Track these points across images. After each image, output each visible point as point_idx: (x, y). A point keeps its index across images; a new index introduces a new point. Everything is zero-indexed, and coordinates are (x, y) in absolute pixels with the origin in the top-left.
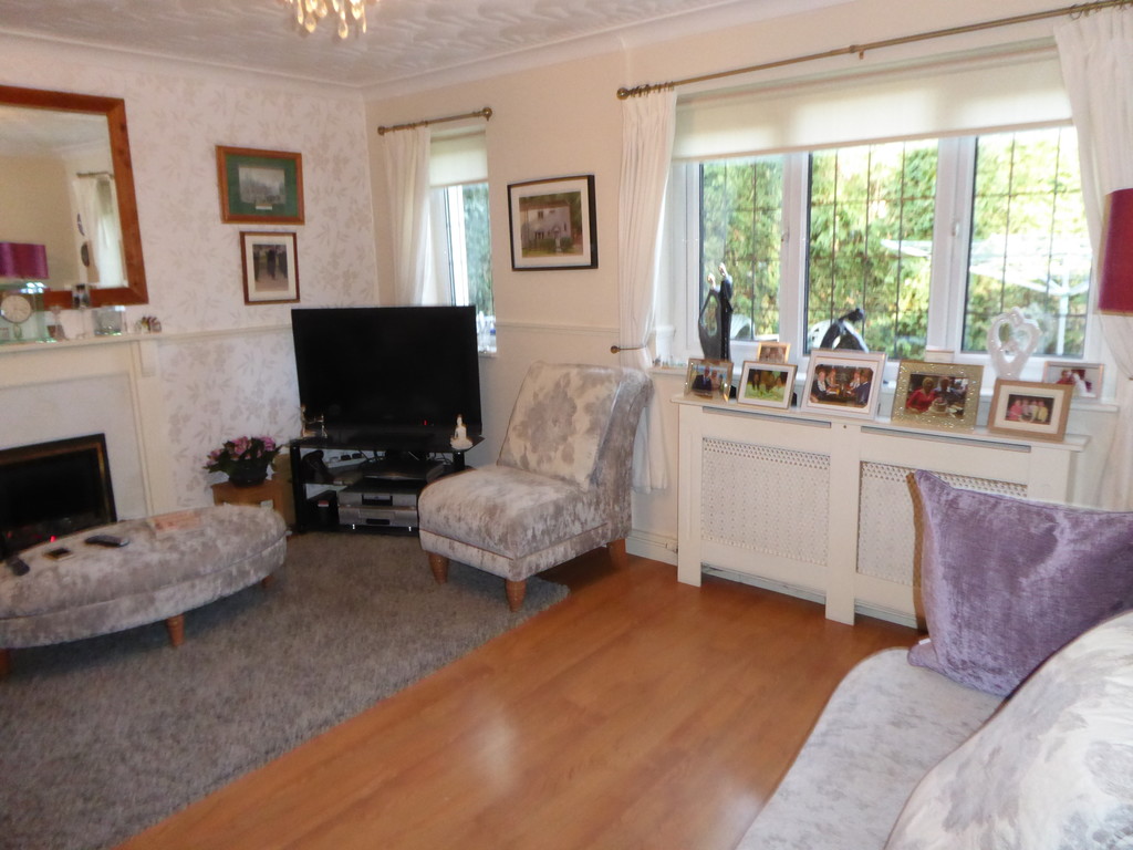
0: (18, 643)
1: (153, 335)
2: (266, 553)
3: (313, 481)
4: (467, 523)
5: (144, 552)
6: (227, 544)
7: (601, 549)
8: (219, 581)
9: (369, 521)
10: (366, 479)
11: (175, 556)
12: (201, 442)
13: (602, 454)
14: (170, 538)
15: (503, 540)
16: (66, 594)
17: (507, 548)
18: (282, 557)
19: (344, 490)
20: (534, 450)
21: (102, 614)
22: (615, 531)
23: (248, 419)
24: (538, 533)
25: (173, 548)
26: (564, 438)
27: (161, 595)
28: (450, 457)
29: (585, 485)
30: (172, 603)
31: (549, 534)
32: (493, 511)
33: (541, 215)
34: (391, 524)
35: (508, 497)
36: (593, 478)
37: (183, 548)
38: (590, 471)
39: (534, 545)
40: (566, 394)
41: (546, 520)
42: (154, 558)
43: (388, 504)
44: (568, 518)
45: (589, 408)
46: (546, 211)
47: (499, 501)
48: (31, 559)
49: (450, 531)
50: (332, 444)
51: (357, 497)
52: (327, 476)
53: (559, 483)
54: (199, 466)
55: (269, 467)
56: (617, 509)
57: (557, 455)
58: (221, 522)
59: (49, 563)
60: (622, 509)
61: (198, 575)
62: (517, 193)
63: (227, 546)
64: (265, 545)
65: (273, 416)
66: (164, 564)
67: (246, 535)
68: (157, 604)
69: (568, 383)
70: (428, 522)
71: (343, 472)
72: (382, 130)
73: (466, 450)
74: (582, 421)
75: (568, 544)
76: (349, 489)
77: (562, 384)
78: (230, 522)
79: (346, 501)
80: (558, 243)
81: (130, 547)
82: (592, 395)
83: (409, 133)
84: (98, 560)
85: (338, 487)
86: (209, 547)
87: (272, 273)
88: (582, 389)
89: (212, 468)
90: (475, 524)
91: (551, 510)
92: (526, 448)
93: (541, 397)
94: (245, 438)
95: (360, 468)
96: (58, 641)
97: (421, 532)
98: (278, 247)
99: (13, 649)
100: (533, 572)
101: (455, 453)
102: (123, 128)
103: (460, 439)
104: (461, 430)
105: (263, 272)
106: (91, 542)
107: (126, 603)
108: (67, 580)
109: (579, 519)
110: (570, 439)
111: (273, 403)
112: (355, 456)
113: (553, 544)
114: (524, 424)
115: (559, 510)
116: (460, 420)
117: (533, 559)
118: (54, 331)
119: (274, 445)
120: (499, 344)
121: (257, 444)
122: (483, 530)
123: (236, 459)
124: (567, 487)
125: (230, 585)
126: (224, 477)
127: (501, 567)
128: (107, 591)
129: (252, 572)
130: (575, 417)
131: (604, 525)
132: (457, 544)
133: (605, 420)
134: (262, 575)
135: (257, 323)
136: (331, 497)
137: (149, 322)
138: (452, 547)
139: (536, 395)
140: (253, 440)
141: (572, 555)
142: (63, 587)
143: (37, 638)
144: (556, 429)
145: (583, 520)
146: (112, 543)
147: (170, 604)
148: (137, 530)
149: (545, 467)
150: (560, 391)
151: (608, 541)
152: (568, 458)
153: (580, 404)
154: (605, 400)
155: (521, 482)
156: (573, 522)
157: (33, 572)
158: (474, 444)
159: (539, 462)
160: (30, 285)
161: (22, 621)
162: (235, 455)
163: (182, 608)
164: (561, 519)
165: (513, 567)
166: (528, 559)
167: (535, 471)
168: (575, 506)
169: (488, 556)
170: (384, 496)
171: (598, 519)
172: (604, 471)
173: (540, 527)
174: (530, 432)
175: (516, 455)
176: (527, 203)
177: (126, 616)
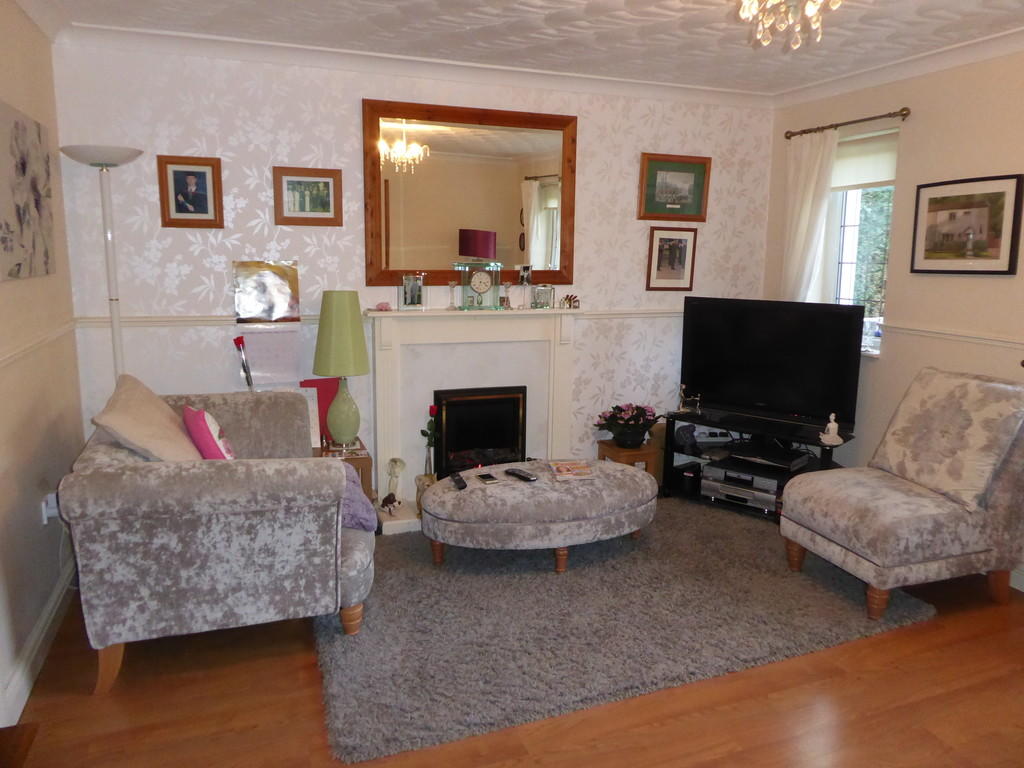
0: (451, 541)
1: (573, 311)
2: (639, 509)
3: (681, 451)
4: (834, 521)
5: (546, 490)
6: (610, 496)
7: (978, 576)
8: (600, 526)
9: (728, 496)
10: (731, 458)
11: (569, 497)
12: (595, 403)
13: (997, 475)
14: (566, 482)
15: (872, 544)
16: (489, 511)
17: (875, 553)
18: (652, 515)
19: (708, 464)
20: (915, 458)
21: (511, 534)
22: (1000, 560)
23: (635, 389)
24: (912, 546)
25: (568, 491)
26: (953, 452)
27: (555, 527)
28: (817, 451)
29: (973, 506)
30: (562, 536)
31: (923, 549)
32: (863, 513)
33: (952, 217)
34: (749, 504)
35: (881, 503)
36: (983, 501)
37: (576, 492)
38: (980, 491)
39: (905, 556)
40: (961, 406)
41: (922, 535)
42: (554, 496)
43: (749, 484)
44: (947, 536)
45: (987, 424)
46: (960, 213)
47: (871, 505)
48: (468, 478)
49: (814, 525)
50: (702, 421)
51: (720, 473)
52: (696, 450)
53: (942, 499)
54: (591, 424)
55: (647, 433)
56: (1007, 537)
57: (942, 469)
58: (608, 476)
59: (479, 484)
60: (1013, 539)
61: (585, 518)
62: (927, 195)
63: (609, 498)
64: (641, 503)
65: (655, 389)
66: (560, 502)
67: (626, 491)
68: (551, 535)
69: (964, 395)
70: (792, 510)
71: (711, 448)
72: (789, 135)
73: (837, 446)
74: (977, 436)
75: (943, 563)
76: (712, 464)
77: (957, 394)
78: (615, 477)
79: (709, 475)
80: (970, 246)
81: (536, 484)
82: (992, 410)
83: (817, 136)
84: (514, 489)
85: (703, 461)
86: (596, 496)
87: (672, 264)
88: (982, 403)
89: (601, 427)
90: (843, 523)
91: (929, 526)
92: (905, 455)
93: (929, 405)
94: (631, 404)
95: (725, 447)
96: (478, 547)
97: (782, 519)
98: (680, 241)
99: (448, 545)
100: (899, 585)
101: (823, 447)
102: (574, 141)
103: (831, 434)
104: (833, 426)
105: (665, 263)
106: (508, 473)
107: (529, 529)
108: (491, 501)
109: (960, 540)
110: (959, 453)
111: (657, 377)
112: (722, 435)
113: (926, 560)
114: (906, 431)
115: (938, 527)
116: (832, 417)
117: (902, 571)
118: (504, 301)
119: (654, 415)
120: (883, 346)
121: (641, 411)
122: (851, 530)
123: (622, 422)
124: (950, 504)
125: (607, 532)
126: (609, 436)
127: (865, 571)
128: (517, 516)
129: (627, 524)
130: (969, 431)
131: (988, 551)
132: (818, 538)
133: (1006, 440)
134: (635, 528)
135: (654, 307)
136: (695, 468)
137: (571, 300)
138: (813, 540)
139: (923, 403)
140: (638, 408)
141: (946, 575)
142: (488, 506)
143: (464, 541)
144: (944, 441)
145: (964, 541)
146: (525, 478)
147: (561, 537)
148: (543, 470)
149: (925, 478)
150: (954, 403)
151: (990, 569)
152: (955, 473)
153: (977, 417)
154: (1009, 417)
155: (896, 489)
156: (953, 541)
157: (468, 489)
158: (845, 442)
159: (919, 472)
160: (492, 264)
161: (456, 525)
162: (622, 419)
163: (570, 542)
164: (938, 536)
165: (879, 574)
166: (897, 570)
167: (912, 481)
168: (958, 525)
169: (851, 558)
170: (747, 477)
171: (982, 543)
172: (996, 493)
173: (915, 539)
174: (912, 439)
175: (893, 462)
176: (937, 204)
177: (527, 540)
